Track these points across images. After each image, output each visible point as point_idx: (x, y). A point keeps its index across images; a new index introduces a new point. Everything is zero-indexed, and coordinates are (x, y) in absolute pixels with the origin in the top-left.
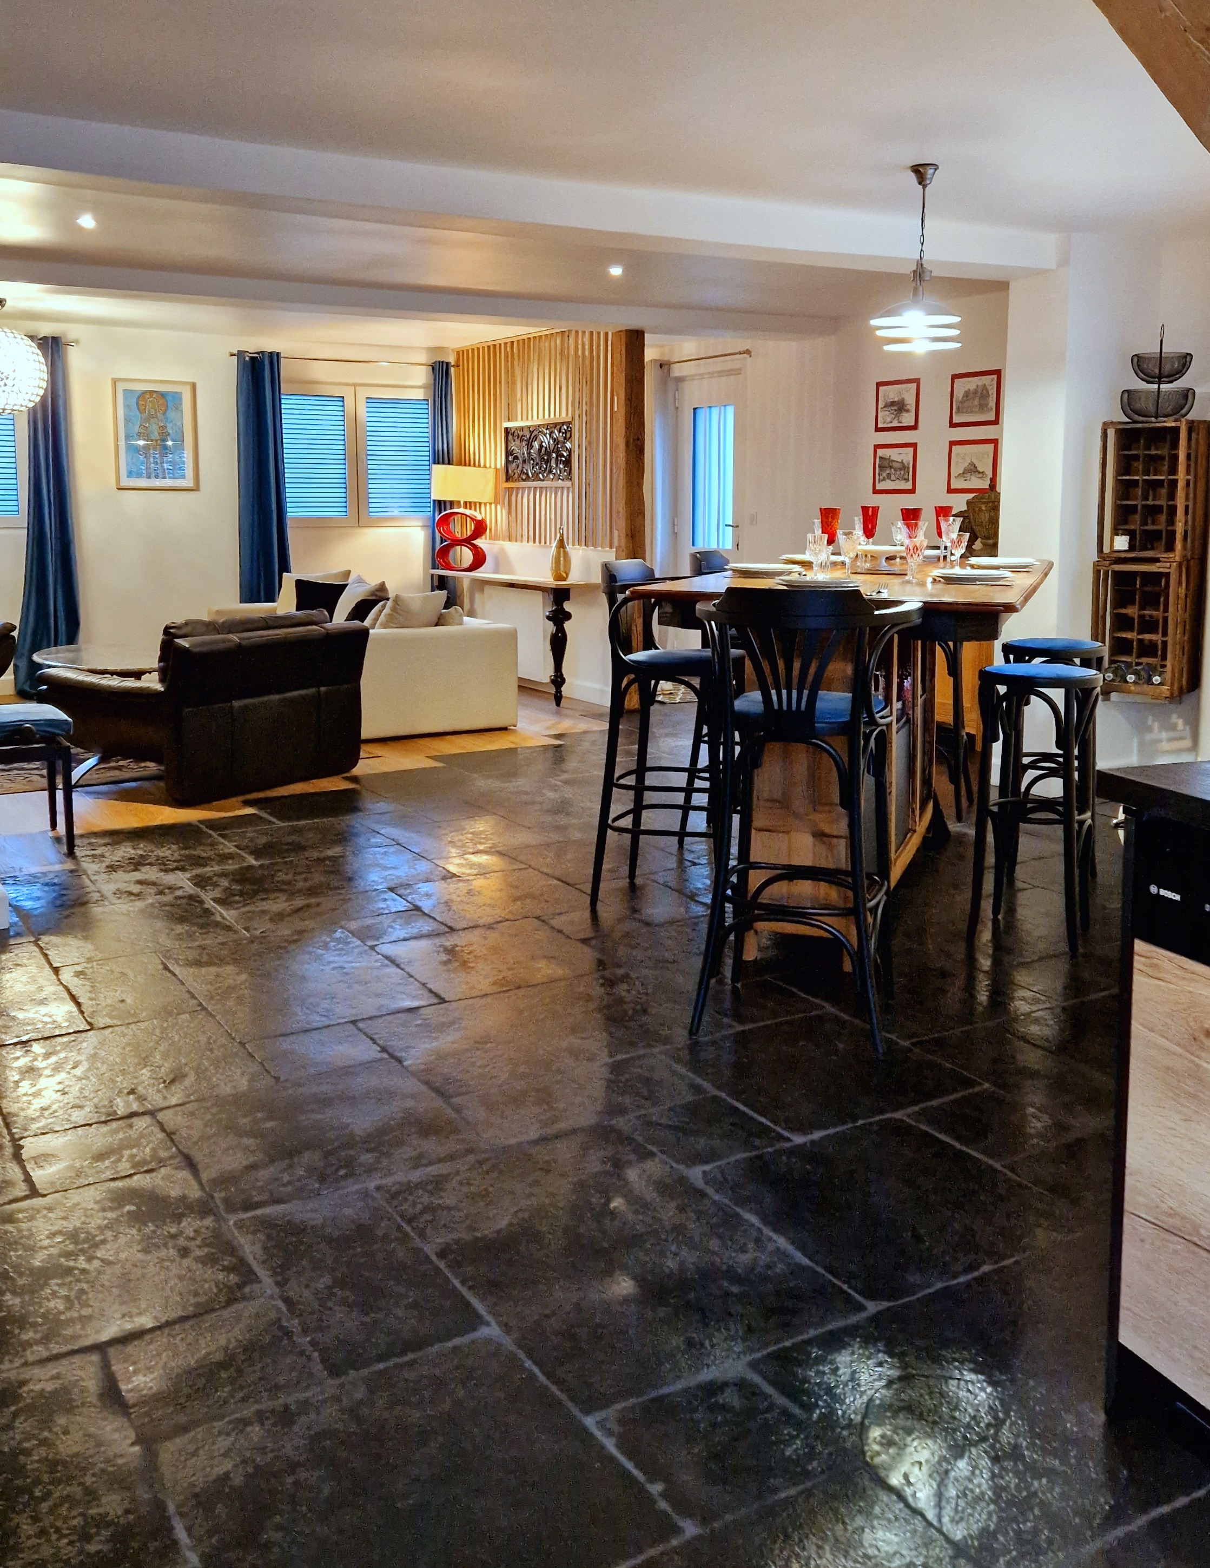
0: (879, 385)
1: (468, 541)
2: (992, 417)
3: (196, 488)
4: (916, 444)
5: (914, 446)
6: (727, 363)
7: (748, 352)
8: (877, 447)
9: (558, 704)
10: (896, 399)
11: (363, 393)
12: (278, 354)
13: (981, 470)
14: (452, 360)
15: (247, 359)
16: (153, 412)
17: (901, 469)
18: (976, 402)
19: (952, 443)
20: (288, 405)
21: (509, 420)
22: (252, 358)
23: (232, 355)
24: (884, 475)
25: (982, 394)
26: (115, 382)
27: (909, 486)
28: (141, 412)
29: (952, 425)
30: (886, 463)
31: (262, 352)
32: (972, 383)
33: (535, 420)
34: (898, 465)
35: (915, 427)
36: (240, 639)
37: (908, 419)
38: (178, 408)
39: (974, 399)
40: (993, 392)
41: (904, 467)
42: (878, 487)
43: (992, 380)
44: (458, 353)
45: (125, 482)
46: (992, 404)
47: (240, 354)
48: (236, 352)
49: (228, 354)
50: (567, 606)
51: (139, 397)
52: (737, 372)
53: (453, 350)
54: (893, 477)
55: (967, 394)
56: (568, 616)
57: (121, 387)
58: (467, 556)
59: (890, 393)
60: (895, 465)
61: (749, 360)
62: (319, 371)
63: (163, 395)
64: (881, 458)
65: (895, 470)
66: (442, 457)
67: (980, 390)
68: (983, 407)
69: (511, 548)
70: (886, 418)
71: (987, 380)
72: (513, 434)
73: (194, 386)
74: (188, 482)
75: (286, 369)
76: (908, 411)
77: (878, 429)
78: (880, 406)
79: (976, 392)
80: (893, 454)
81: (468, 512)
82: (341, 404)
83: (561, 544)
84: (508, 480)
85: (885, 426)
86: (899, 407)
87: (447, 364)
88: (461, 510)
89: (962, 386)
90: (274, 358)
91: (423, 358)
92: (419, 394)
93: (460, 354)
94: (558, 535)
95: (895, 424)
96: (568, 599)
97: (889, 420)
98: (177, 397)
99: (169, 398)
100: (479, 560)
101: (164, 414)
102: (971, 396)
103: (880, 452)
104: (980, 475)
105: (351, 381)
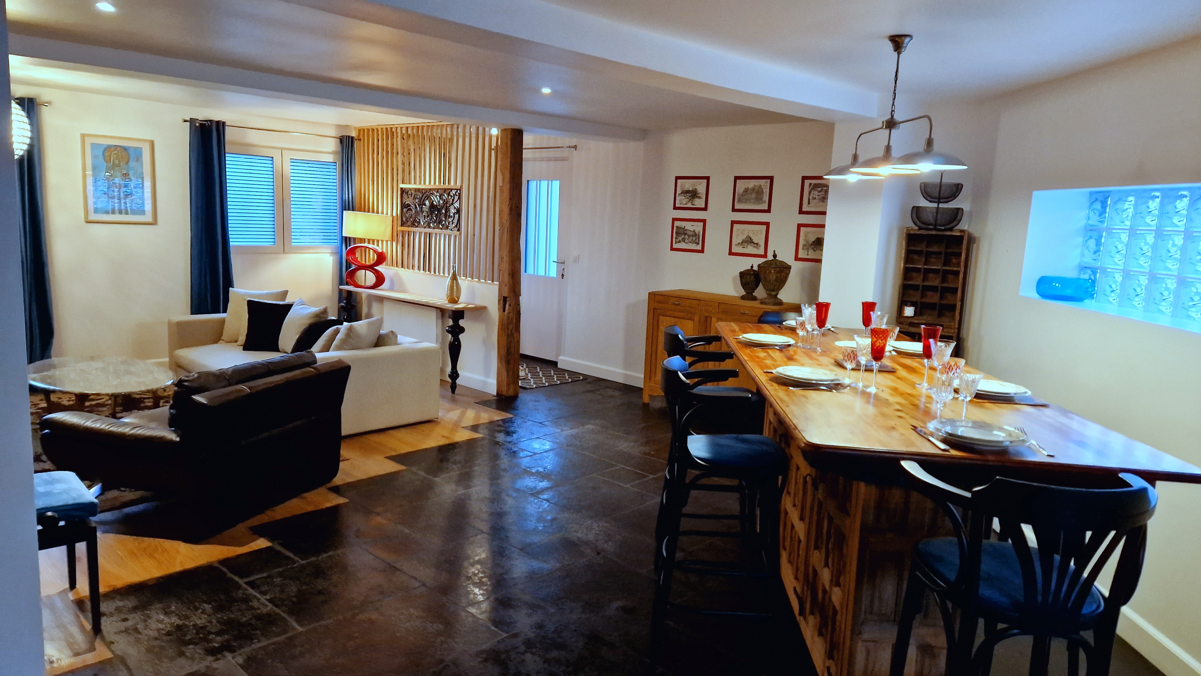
0: (677, 178)
1: (371, 268)
2: (765, 207)
3: (154, 223)
4: (705, 220)
5: (704, 221)
6: (558, 153)
7: (575, 147)
8: (674, 220)
9: (453, 392)
10: (691, 189)
11: (288, 155)
12: (224, 123)
13: (756, 242)
14: (354, 134)
15: (197, 125)
16: (117, 162)
17: (693, 236)
18: (754, 196)
19: (733, 223)
20: (230, 161)
21: (403, 183)
22: (201, 124)
23: (185, 121)
24: (680, 238)
25: (759, 192)
26: (83, 136)
27: (699, 247)
28: (107, 163)
29: (734, 210)
30: (682, 231)
31: (211, 121)
32: (752, 184)
33: (427, 185)
34: (691, 233)
35: (705, 209)
36: (250, 388)
37: (700, 203)
38: (139, 158)
39: (751, 194)
40: (767, 191)
41: (695, 235)
42: (675, 246)
43: (767, 182)
44: (359, 130)
45: (93, 217)
46: (766, 198)
47: (192, 121)
48: (189, 119)
49: (181, 121)
50: (462, 323)
51: (105, 150)
52: (564, 159)
53: (355, 128)
54: (687, 241)
55: (746, 190)
56: (462, 330)
57: (89, 141)
58: (370, 278)
59: (688, 185)
60: (688, 232)
61: (575, 152)
62: (253, 138)
63: (125, 149)
64: (677, 227)
65: (689, 236)
66: (348, 205)
67: (757, 188)
68: (759, 199)
69: (404, 274)
70: (682, 201)
71: (762, 182)
72: (407, 193)
73: (152, 144)
74: (148, 218)
75: (230, 134)
76: (700, 198)
77: (675, 208)
78: (679, 191)
79: (753, 189)
80: (688, 226)
81: (370, 246)
82: (271, 162)
83: (454, 278)
84: (402, 225)
85: (681, 206)
86: (693, 194)
87: (352, 138)
88: (366, 245)
89: (742, 185)
90: (220, 126)
91: (333, 132)
92: (330, 158)
93: (361, 131)
94: (452, 271)
95: (689, 205)
96: (463, 318)
97: (684, 202)
98: (138, 152)
99: (131, 152)
100: (380, 280)
101: (127, 163)
102: (749, 192)
103: (677, 223)
104: (756, 245)
105: (279, 145)
